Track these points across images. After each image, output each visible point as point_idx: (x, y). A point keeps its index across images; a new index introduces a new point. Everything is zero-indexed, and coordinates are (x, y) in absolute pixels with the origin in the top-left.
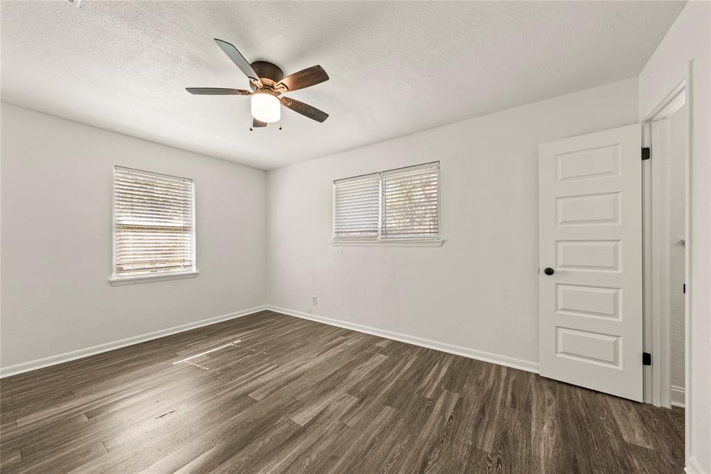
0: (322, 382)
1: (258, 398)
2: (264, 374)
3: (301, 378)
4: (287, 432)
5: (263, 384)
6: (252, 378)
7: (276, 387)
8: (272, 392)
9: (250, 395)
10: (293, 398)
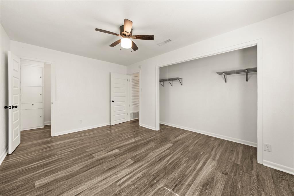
0: (100, 164)
1: (129, 160)
2: (127, 175)
3: (107, 169)
4: (122, 148)
5: (127, 167)
6: (133, 173)
7: (121, 164)
8: (124, 162)
9: (133, 162)
10: (116, 158)
